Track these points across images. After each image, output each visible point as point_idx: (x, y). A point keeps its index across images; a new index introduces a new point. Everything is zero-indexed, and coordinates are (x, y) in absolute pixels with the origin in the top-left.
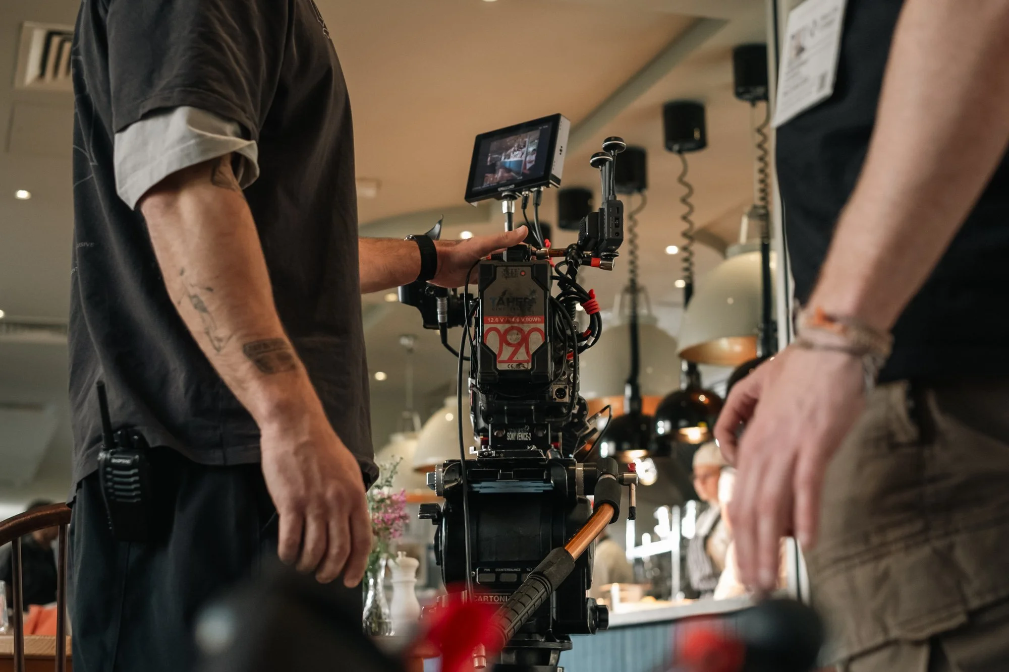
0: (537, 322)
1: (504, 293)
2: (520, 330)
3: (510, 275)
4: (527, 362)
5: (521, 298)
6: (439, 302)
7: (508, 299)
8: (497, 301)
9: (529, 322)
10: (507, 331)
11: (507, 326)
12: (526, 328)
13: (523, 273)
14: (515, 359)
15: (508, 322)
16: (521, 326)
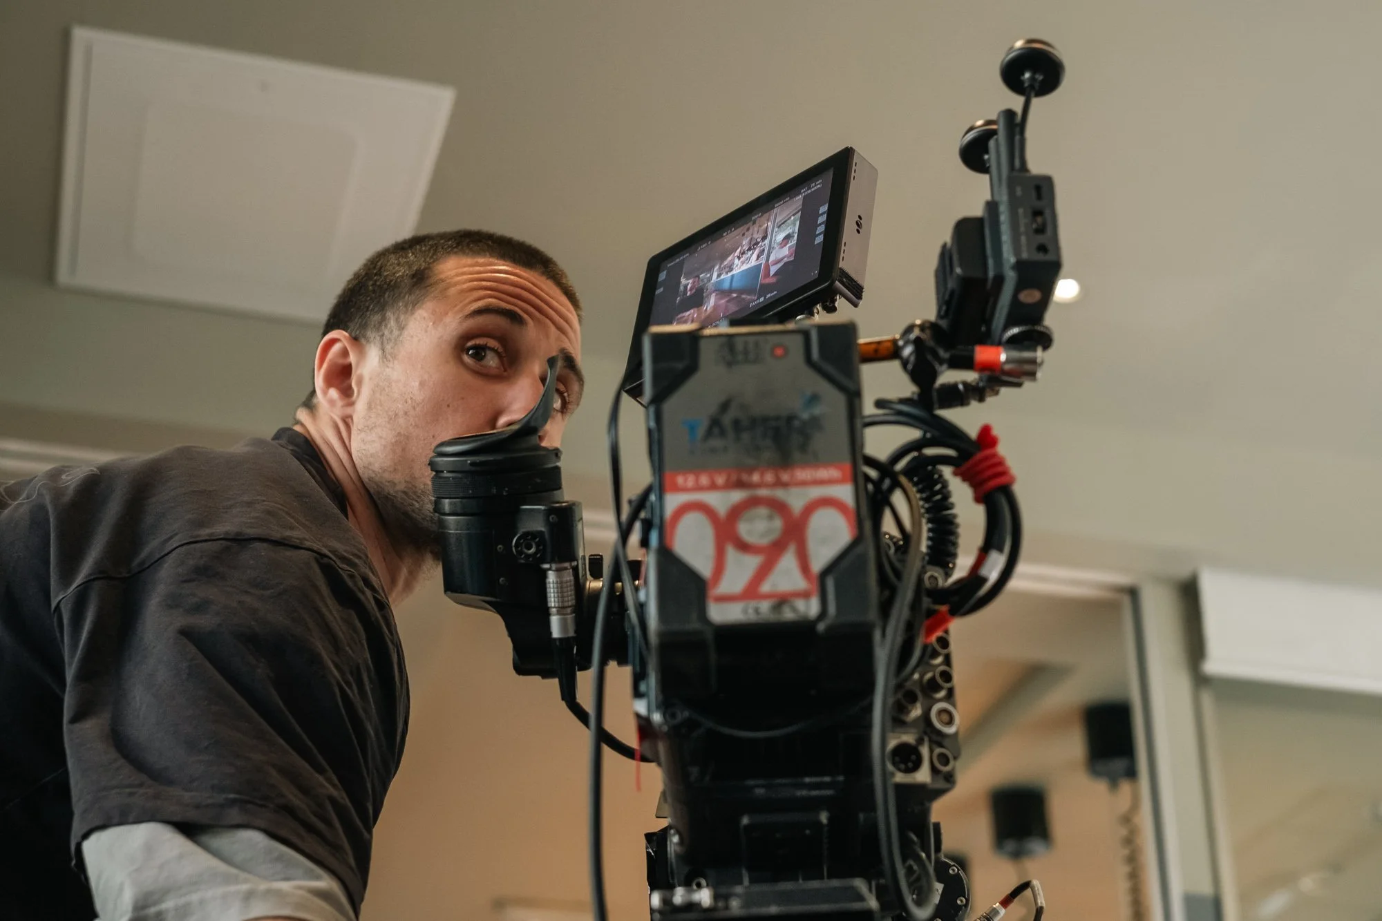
0: (830, 482)
1: (725, 406)
2: (779, 507)
3: (740, 357)
4: (806, 595)
5: (777, 418)
6: (552, 577)
7: (736, 423)
8: (701, 431)
9: (804, 483)
10: (736, 512)
11: (737, 496)
12: (796, 500)
13: (779, 352)
14: (766, 587)
15: (740, 485)
16: (780, 494)
